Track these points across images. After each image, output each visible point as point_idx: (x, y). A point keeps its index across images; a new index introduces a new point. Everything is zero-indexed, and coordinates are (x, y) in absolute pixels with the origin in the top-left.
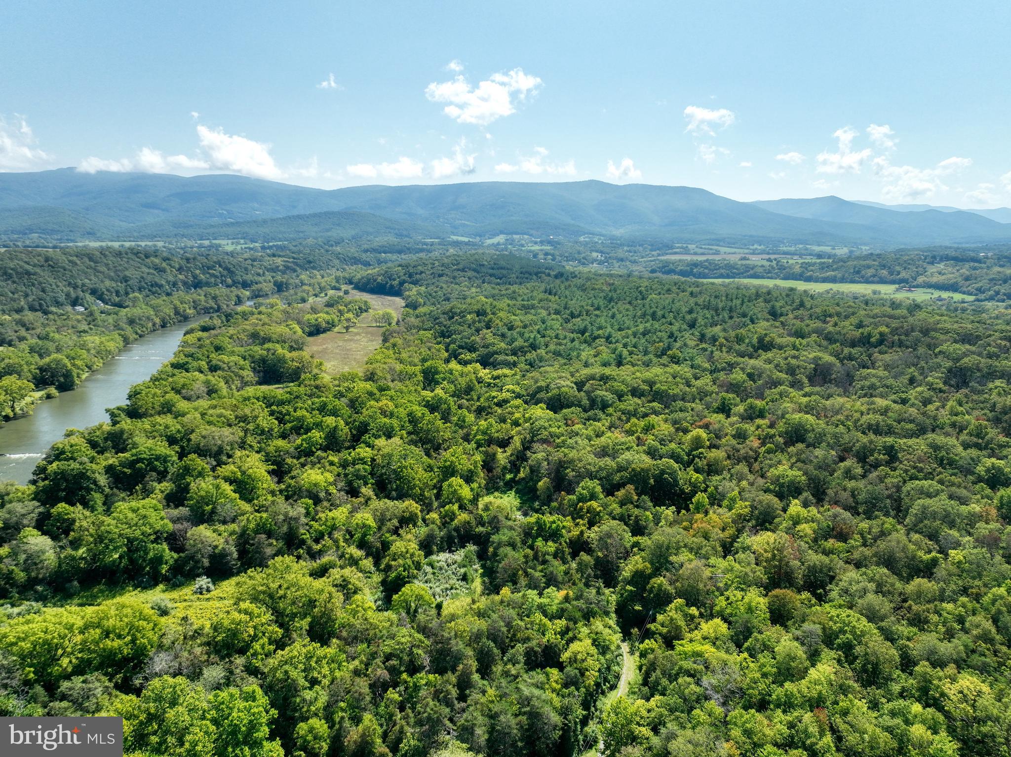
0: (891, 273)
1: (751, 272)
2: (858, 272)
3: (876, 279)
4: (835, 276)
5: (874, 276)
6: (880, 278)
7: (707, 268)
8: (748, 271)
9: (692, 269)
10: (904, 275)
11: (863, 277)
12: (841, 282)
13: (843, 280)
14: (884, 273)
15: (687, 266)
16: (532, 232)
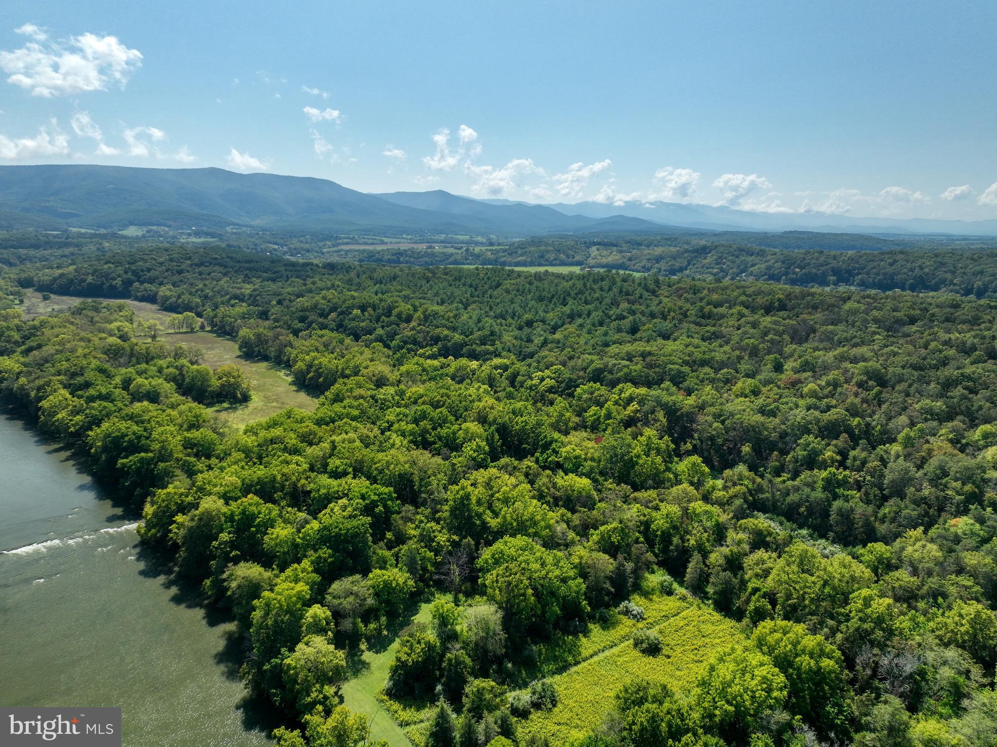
0: (568, 257)
1: (452, 259)
2: (542, 257)
3: (557, 262)
4: (526, 261)
5: (556, 259)
6: (561, 261)
7: (411, 257)
8: (448, 259)
9: (398, 258)
10: (577, 258)
11: (547, 260)
12: (531, 266)
13: (532, 264)
14: (562, 256)
15: (393, 255)
16: (169, 223)
